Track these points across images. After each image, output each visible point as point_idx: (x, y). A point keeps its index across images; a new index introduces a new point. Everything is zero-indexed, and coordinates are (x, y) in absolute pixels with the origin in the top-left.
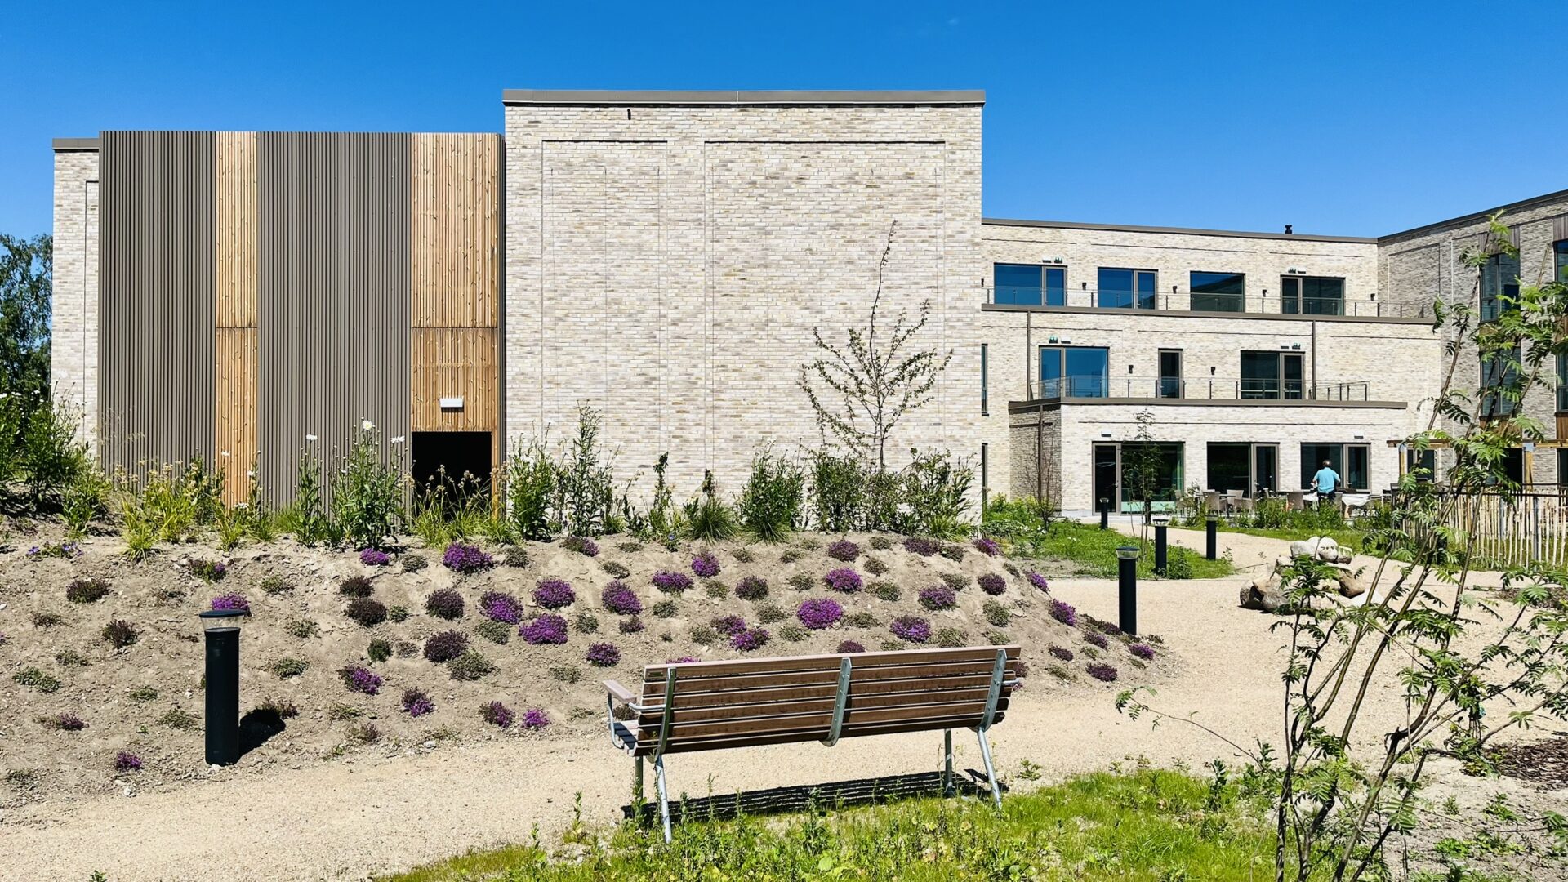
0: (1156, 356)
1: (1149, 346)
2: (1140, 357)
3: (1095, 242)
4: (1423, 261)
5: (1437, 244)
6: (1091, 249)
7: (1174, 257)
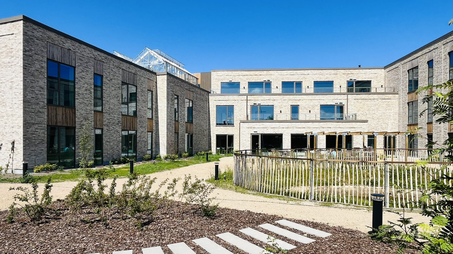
0: (290, 107)
1: (288, 104)
2: (284, 108)
3: (281, 74)
4: (395, 73)
5: (398, 67)
6: (279, 76)
7: (308, 77)
